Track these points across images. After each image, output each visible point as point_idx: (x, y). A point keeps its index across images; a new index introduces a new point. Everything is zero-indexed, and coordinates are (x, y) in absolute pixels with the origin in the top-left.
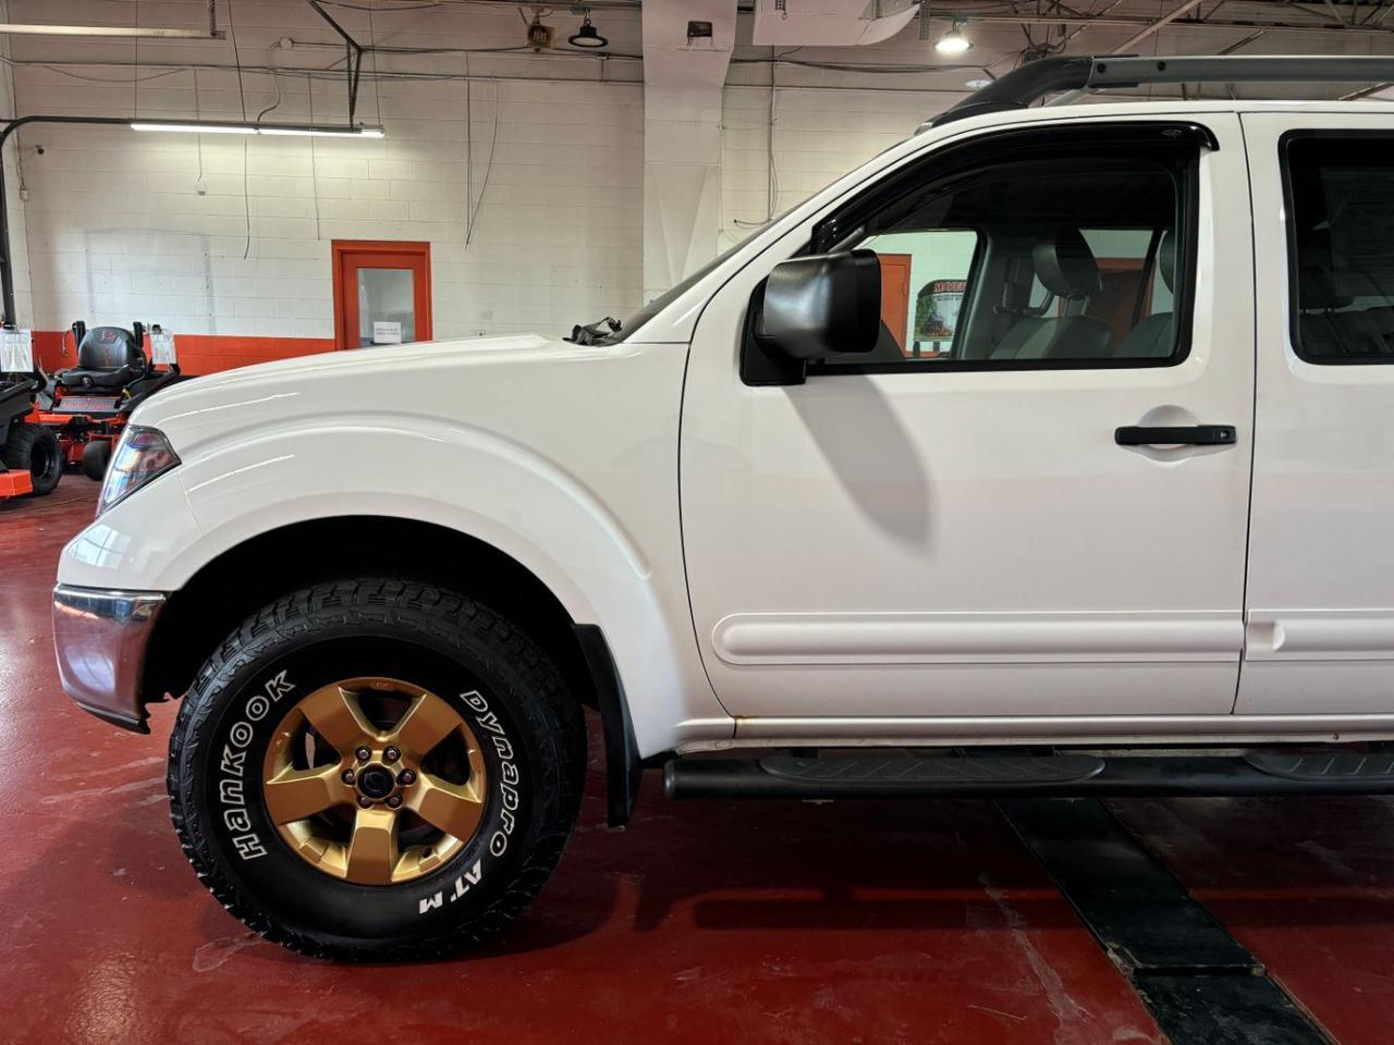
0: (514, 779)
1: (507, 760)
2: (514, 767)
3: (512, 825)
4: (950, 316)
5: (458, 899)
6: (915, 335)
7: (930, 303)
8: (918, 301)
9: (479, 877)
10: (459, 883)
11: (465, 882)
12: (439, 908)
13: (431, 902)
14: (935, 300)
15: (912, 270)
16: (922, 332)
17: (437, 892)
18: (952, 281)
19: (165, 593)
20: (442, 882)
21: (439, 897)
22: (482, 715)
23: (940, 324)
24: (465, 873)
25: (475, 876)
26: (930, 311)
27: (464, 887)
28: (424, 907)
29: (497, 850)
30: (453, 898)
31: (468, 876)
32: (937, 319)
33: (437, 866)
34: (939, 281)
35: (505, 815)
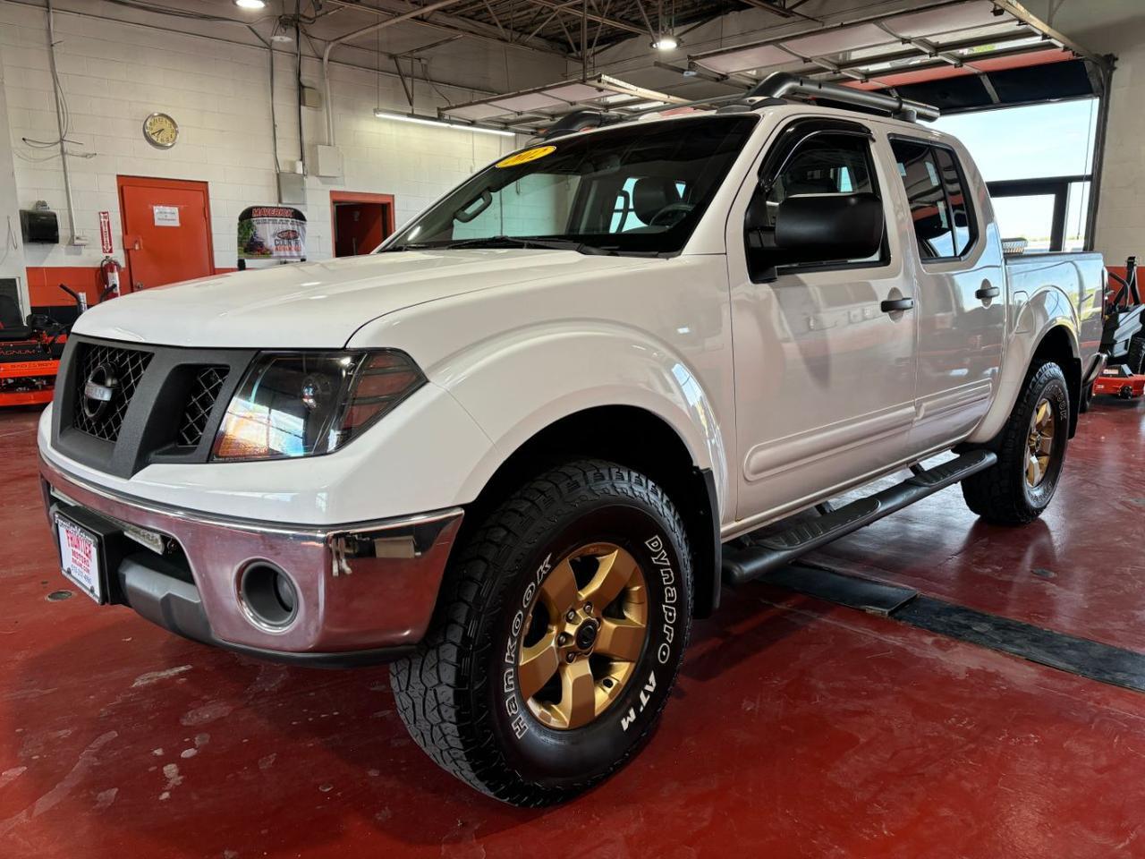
0: (672, 599)
1: (668, 585)
2: (674, 589)
3: (672, 635)
4: (269, 237)
5: (645, 708)
6: (239, 253)
7: (250, 226)
8: (239, 224)
9: (654, 685)
10: (642, 695)
11: (646, 693)
12: (635, 720)
13: (628, 718)
14: (255, 223)
15: (211, 196)
16: (245, 251)
17: (629, 709)
18: (267, 207)
19: (462, 506)
20: (629, 701)
21: (632, 712)
22: (655, 554)
23: (261, 244)
24: (644, 686)
25: (651, 685)
26: (251, 232)
27: (646, 696)
28: (625, 725)
29: (663, 658)
30: (642, 709)
31: (648, 688)
32: (258, 240)
33: (621, 690)
34: (257, 208)
35: (667, 629)
